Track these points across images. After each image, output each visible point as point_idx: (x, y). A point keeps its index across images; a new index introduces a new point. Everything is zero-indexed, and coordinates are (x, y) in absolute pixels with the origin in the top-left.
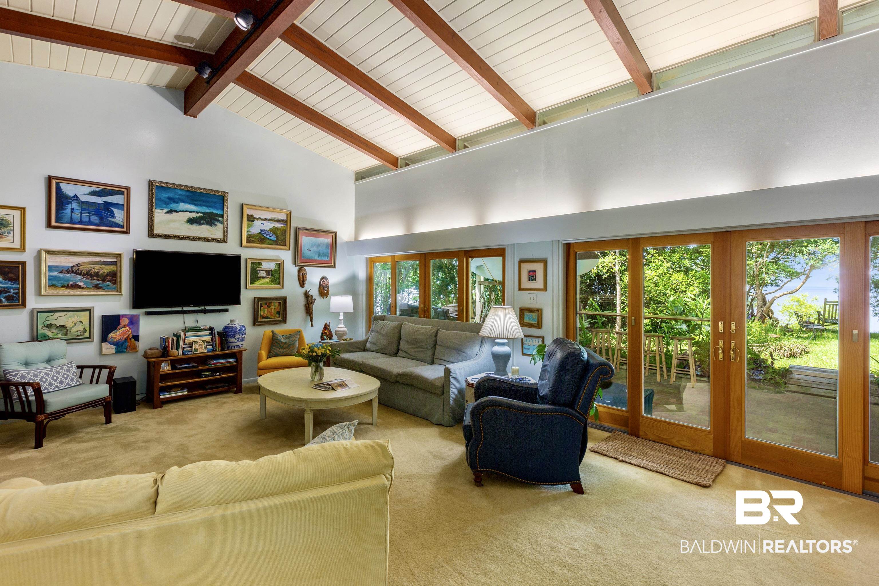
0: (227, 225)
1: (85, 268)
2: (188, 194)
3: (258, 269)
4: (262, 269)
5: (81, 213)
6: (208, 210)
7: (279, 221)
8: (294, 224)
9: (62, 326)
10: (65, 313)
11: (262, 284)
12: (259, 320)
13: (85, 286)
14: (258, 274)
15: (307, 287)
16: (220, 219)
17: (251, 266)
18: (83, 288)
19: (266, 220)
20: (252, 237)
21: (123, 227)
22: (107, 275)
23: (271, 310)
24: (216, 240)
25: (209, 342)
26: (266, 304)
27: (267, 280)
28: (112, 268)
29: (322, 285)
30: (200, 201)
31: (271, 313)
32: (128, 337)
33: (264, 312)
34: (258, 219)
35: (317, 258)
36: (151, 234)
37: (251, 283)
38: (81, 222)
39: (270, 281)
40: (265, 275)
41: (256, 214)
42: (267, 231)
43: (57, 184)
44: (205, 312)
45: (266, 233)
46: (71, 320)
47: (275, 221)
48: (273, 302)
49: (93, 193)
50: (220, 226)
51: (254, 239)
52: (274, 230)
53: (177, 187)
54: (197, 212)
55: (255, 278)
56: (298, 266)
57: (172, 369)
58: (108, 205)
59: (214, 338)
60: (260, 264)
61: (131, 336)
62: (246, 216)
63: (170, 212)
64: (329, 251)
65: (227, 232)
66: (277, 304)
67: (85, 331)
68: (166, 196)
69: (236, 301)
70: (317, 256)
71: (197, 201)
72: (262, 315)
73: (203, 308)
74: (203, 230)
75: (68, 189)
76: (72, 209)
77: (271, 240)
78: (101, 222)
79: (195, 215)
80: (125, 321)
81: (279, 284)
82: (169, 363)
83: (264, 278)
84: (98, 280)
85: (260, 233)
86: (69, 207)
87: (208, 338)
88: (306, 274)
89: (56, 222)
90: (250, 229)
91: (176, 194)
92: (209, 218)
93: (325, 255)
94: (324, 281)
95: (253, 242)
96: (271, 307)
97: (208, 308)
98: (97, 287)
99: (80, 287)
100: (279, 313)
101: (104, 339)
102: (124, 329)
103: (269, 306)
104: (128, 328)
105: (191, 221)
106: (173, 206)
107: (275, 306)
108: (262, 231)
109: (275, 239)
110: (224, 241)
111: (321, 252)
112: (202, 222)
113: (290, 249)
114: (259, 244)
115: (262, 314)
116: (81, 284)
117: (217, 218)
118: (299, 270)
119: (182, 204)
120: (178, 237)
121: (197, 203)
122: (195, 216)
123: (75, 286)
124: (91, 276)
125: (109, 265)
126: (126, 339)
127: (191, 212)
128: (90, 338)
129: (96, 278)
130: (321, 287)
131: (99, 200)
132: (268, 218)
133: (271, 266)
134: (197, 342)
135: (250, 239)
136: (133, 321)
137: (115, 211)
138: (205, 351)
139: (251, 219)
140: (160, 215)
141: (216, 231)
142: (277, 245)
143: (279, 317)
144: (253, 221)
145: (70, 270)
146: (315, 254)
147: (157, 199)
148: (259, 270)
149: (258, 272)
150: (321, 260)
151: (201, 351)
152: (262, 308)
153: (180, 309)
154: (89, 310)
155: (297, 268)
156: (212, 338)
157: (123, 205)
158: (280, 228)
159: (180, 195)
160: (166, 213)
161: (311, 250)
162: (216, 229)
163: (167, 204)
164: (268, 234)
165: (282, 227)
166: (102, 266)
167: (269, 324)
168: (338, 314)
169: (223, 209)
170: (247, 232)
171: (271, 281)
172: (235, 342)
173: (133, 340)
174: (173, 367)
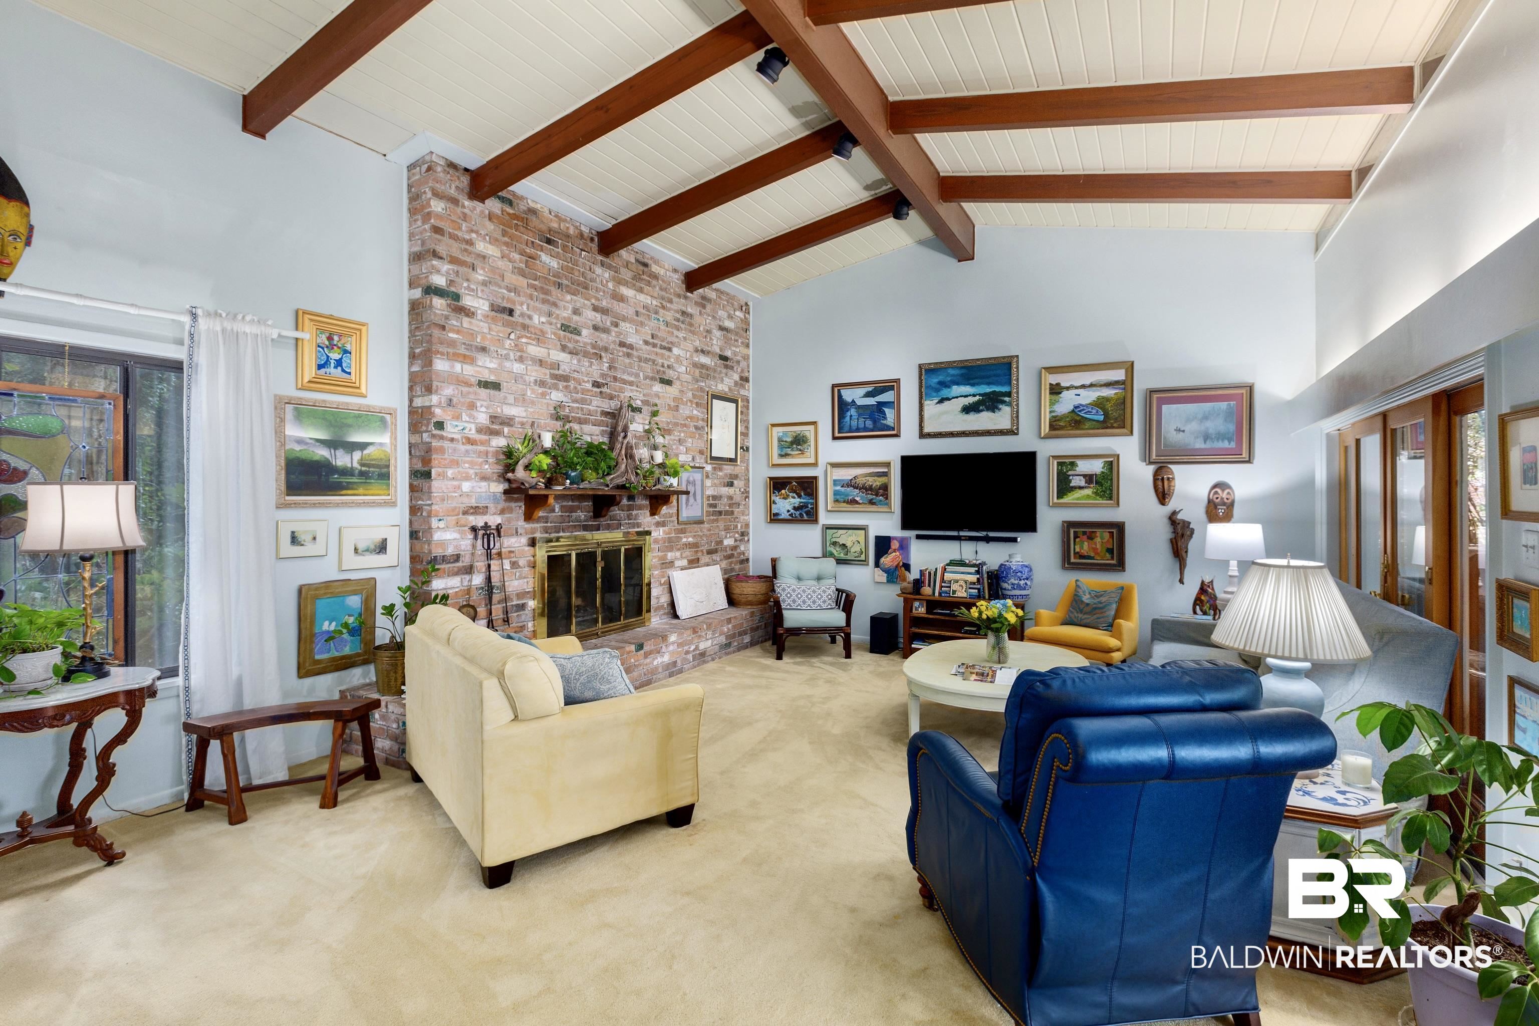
0: (1018, 407)
1: (861, 481)
2: (963, 371)
3: (1070, 473)
4: (1077, 473)
5: (858, 419)
6: (987, 389)
7: (1108, 385)
8: (1140, 385)
9: (844, 545)
10: (846, 531)
11: (1078, 499)
12: (1073, 560)
13: (861, 502)
14: (1070, 481)
15: (1173, 504)
16: (1007, 399)
17: (1058, 469)
18: (859, 504)
19: (1083, 387)
20: (1058, 420)
21: (893, 429)
22: (880, 489)
23: (1096, 544)
24: (1001, 433)
25: (974, 583)
26: (1084, 533)
27: (1088, 492)
28: (883, 480)
29: (1212, 500)
30: (976, 378)
31: (1095, 550)
32: (898, 564)
33: (1085, 547)
34: (1068, 388)
35: (1200, 445)
36: (923, 435)
37: (1058, 498)
38: (858, 430)
39: (1093, 493)
40: (1083, 483)
41: (1064, 380)
42: (1087, 406)
43: (839, 391)
44: (988, 540)
45: (1083, 410)
46: (850, 539)
47: (1101, 386)
48: (1099, 532)
49: (868, 395)
50: (1006, 410)
51: (1062, 424)
52: (1100, 403)
53: (950, 365)
54: (974, 396)
55: (1064, 487)
56: (1151, 463)
57: (927, 613)
58: (881, 404)
59: (981, 579)
60: (1073, 464)
61: (901, 564)
62: (1048, 387)
63: (941, 401)
64: (1232, 427)
65: (1017, 417)
66: (1107, 536)
67: (862, 553)
68: (936, 380)
69: (1031, 527)
70: (1201, 440)
71: (973, 379)
72: (1078, 553)
73: (984, 533)
74: (984, 420)
75: (848, 395)
76: (851, 416)
77: (1094, 420)
78: (874, 427)
79: (971, 400)
80: (895, 545)
81: (1111, 498)
82: (925, 605)
83: (1081, 488)
84: (872, 494)
85: (1073, 411)
86: (848, 414)
87: (974, 578)
88: (1173, 479)
89: (839, 432)
90: (1055, 407)
91: (948, 375)
92: (991, 399)
93: (1221, 437)
94: (1216, 493)
95: (1061, 428)
96: (1095, 540)
97: (992, 534)
98: (871, 502)
99: (857, 502)
100: (1110, 551)
101: (877, 565)
102: (894, 554)
103: (1091, 538)
104: (898, 553)
105: (967, 410)
106: (945, 393)
107: (1102, 538)
108: (1076, 407)
109: (1101, 418)
110: (1012, 432)
111: (1211, 431)
112: (981, 408)
113: (1132, 433)
114: (1072, 429)
115: (1077, 550)
116: (857, 499)
117: (1002, 398)
118: (1156, 474)
119: (955, 387)
120: (951, 435)
121: (972, 382)
122: (971, 402)
123: (853, 502)
124: (866, 490)
125: (881, 476)
126: (897, 566)
127: (966, 396)
128: (865, 561)
129: (870, 492)
130: (1212, 504)
131: (871, 401)
132: (1088, 383)
133: (1096, 467)
134: (957, 581)
135: (1054, 423)
136: (904, 546)
137: (886, 410)
138: (965, 595)
139: (1056, 390)
140: (931, 407)
141: (1001, 419)
142: (1107, 428)
143: (1112, 558)
144: (1060, 393)
145: (851, 484)
146: (1197, 437)
147: (927, 387)
148: (1073, 475)
149: (1071, 478)
150: (1212, 449)
151: (959, 594)
152: (1077, 540)
153: (955, 533)
154: (864, 528)
155: (1151, 468)
156: (978, 579)
157: (894, 402)
158: (1112, 396)
159: (953, 375)
160: (937, 403)
161: (1183, 431)
162: (1001, 416)
163: (937, 390)
164: (1089, 412)
165: (1116, 394)
166: (876, 478)
167: (1090, 570)
168: (1226, 563)
169: (1009, 383)
170: (1050, 412)
171: (1096, 493)
172: (1008, 590)
173: (903, 569)
174: (928, 611)
